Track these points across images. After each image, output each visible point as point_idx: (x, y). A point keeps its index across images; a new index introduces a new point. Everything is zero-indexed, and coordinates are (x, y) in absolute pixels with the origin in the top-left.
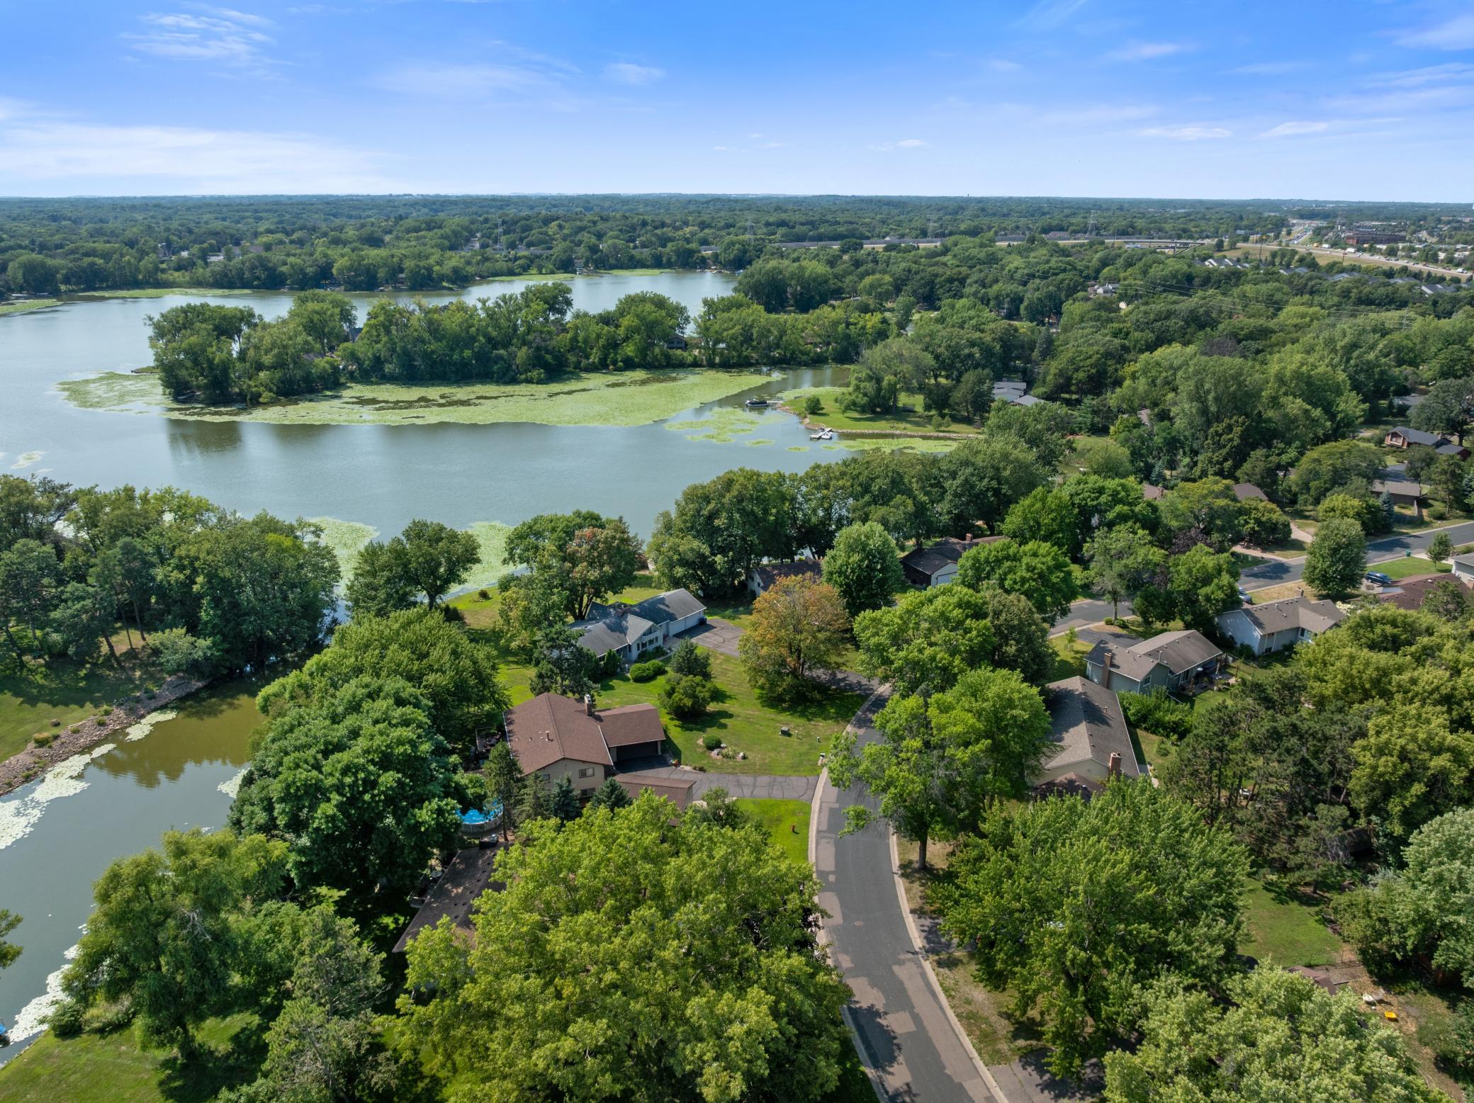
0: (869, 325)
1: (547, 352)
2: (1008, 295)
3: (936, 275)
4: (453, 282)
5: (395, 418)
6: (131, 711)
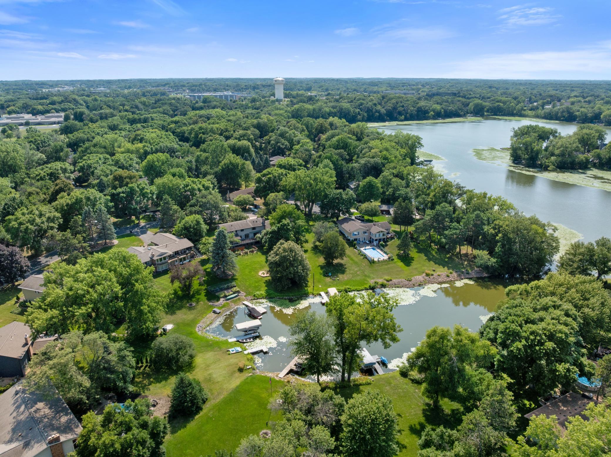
6: (459, 276)
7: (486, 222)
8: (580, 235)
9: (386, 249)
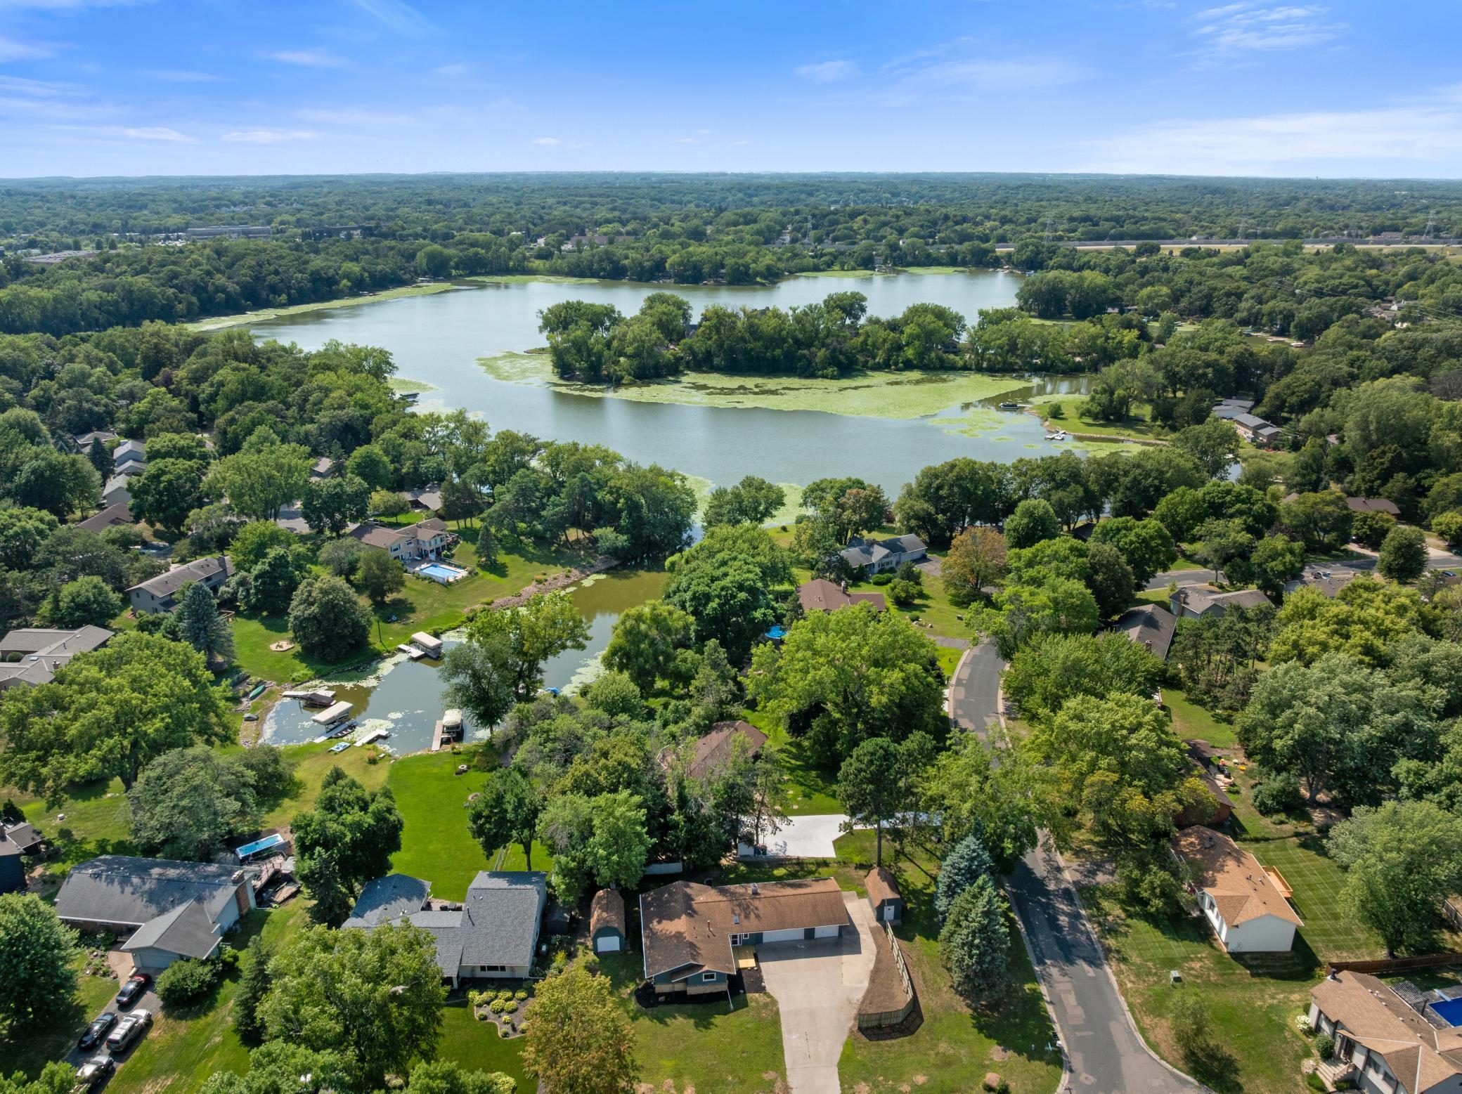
0: (1126, 339)
1: (841, 353)
2: (1281, 312)
3: (1215, 289)
4: (766, 278)
5: (721, 401)
6: (582, 572)
7: (596, 487)
8: (709, 482)
9: (453, 561)
